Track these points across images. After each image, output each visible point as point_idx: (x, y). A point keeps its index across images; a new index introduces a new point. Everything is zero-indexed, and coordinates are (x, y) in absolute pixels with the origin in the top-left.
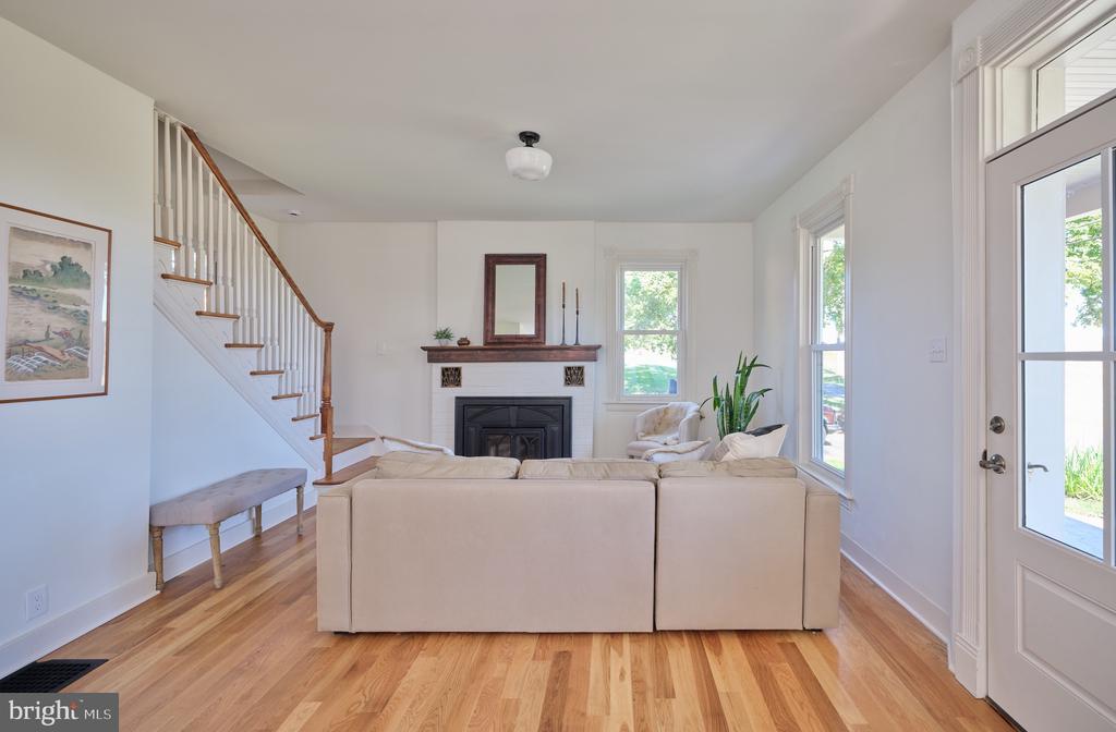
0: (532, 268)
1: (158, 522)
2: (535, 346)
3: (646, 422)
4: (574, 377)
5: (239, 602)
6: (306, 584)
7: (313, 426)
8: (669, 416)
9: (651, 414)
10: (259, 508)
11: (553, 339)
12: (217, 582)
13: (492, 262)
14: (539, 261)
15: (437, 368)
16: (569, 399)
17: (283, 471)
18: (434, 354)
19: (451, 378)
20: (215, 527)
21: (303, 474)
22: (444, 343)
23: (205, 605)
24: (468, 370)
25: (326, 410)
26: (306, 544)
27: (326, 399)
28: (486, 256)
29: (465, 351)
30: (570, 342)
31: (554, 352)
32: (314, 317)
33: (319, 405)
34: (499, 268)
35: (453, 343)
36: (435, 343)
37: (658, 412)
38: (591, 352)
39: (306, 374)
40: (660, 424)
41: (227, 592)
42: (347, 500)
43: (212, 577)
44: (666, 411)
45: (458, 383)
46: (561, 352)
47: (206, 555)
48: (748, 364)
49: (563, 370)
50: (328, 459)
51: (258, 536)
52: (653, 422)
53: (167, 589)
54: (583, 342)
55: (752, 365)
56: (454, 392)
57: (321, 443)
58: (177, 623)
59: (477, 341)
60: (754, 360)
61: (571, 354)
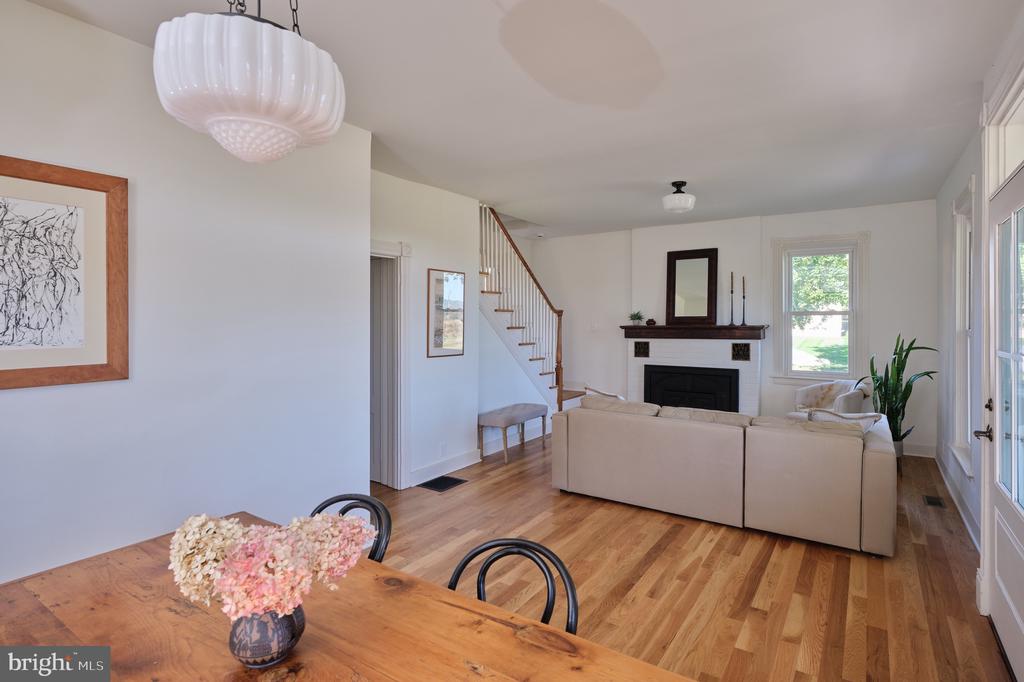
0: (705, 261)
1: (482, 424)
2: (708, 326)
3: (807, 396)
4: (741, 353)
5: (516, 471)
6: (546, 469)
7: (551, 380)
8: (833, 392)
9: (814, 389)
10: (523, 425)
11: (723, 320)
12: (506, 461)
13: (673, 257)
14: (711, 255)
15: (632, 342)
16: (736, 372)
17: (535, 405)
18: (629, 332)
19: (642, 350)
20: (505, 429)
21: (545, 409)
22: (636, 323)
23: (501, 469)
24: (655, 345)
25: (559, 370)
26: (547, 451)
27: (559, 362)
28: (669, 253)
29: (652, 330)
30: (738, 322)
31: (724, 331)
32: (552, 307)
33: (555, 366)
34: (679, 263)
35: (643, 323)
36: (630, 323)
37: (822, 388)
38: (756, 332)
39: (547, 347)
40: (823, 399)
41: (510, 466)
42: (565, 419)
43: (503, 458)
44: (830, 388)
45: (646, 354)
46: (728, 332)
47: (501, 448)
48: (906, 347)
49: (731, 346)
50: (560, 403)
51: (523, 444)
52: (816, 397)
53: (485, 460)
54: (749, 323)
55: (911, 348)
56: (643, 361)
57: (555, 391)
58: (492, 474)
59: (661, 321)
60: (912, 344)
61: (738, 333)
